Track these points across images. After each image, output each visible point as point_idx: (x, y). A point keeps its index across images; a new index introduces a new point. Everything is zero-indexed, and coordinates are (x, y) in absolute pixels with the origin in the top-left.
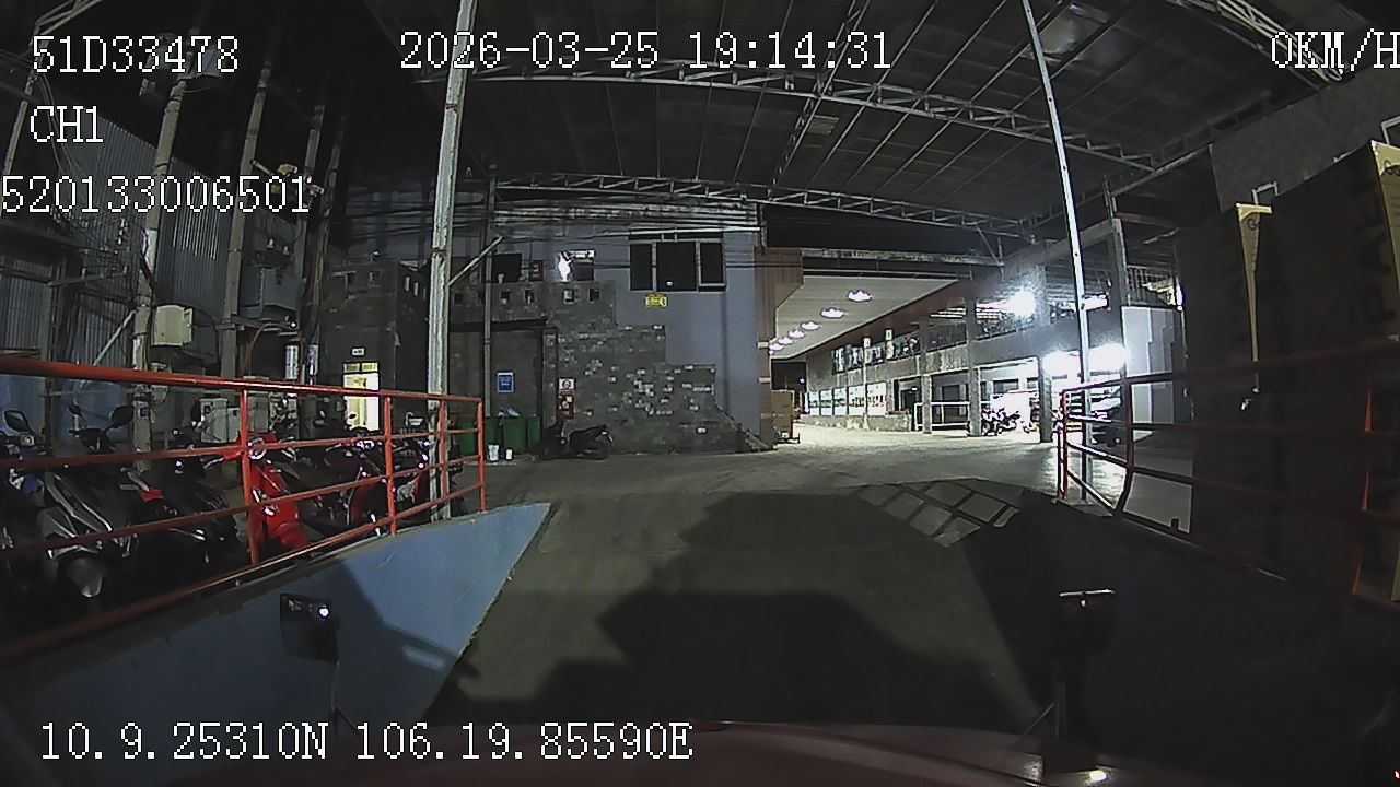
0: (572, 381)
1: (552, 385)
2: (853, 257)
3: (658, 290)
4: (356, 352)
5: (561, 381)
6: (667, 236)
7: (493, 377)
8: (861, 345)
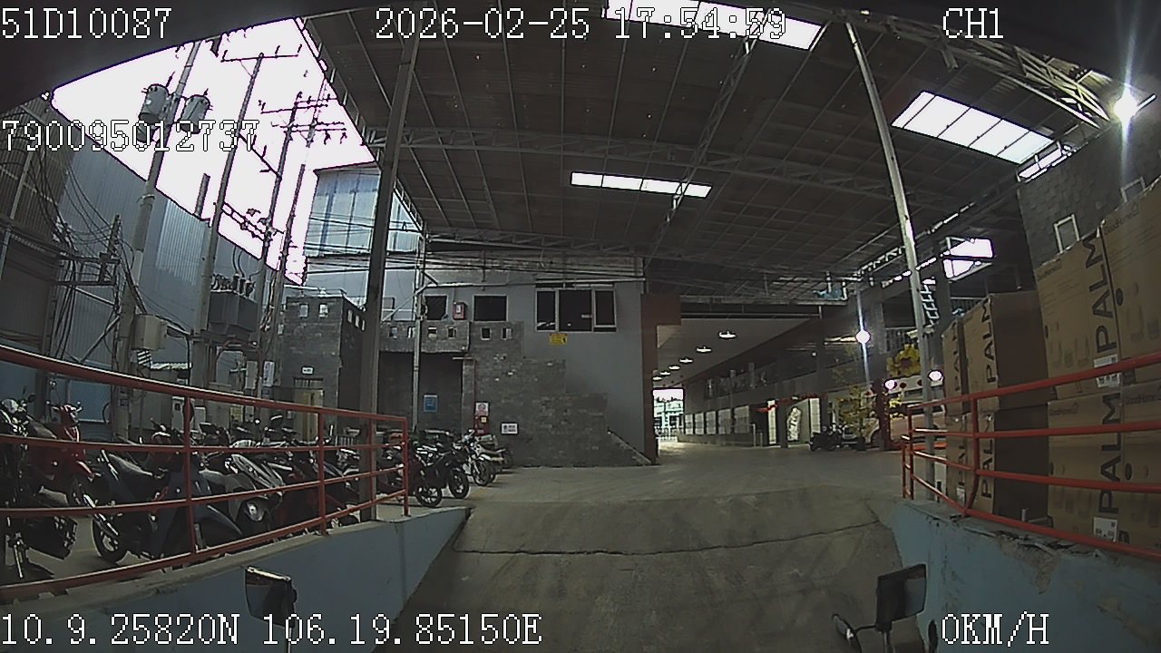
0: (487, 405)
1: (469, 408)
2: (723, 302)
3: (560, 330)
4: (306, 371)
5: (478, 404)
6: (569, 285)
7: (420, 398)
8: (729, 376)
